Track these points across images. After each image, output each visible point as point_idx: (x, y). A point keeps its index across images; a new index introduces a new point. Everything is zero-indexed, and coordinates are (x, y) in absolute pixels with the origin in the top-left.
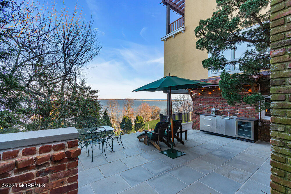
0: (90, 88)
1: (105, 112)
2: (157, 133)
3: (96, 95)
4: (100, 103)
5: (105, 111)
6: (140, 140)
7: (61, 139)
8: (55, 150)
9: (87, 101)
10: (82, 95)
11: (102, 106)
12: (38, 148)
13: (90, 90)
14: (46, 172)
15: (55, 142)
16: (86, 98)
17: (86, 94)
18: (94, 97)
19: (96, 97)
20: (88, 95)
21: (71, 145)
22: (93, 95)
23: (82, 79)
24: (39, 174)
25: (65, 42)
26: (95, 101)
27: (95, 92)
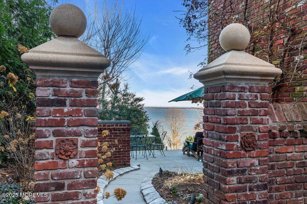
0: (134, 96)
1: (155, 127)
2: (196, 143)
3: (141, 103)
4: (146, 114)
5: (154, 125)
6: (184, 154)
7: (125, 123)
8: (123, 126)
9: (131, 110)
10: (125, 103)
11: (149, 118)
12: (119, 125)
13: (135, 97)
14: (121, 133)
15: (123, 123)
16: (129, 107)
17: (130, 102)
18: (139, 105)
19: (140, 106)
20: (132, 103)
21: (128, 125)
22: (138, 104)
23: (126, 84)
24: (119, 133)
25: (106, 39)
26: (139, 111)
27: (140, 100)
